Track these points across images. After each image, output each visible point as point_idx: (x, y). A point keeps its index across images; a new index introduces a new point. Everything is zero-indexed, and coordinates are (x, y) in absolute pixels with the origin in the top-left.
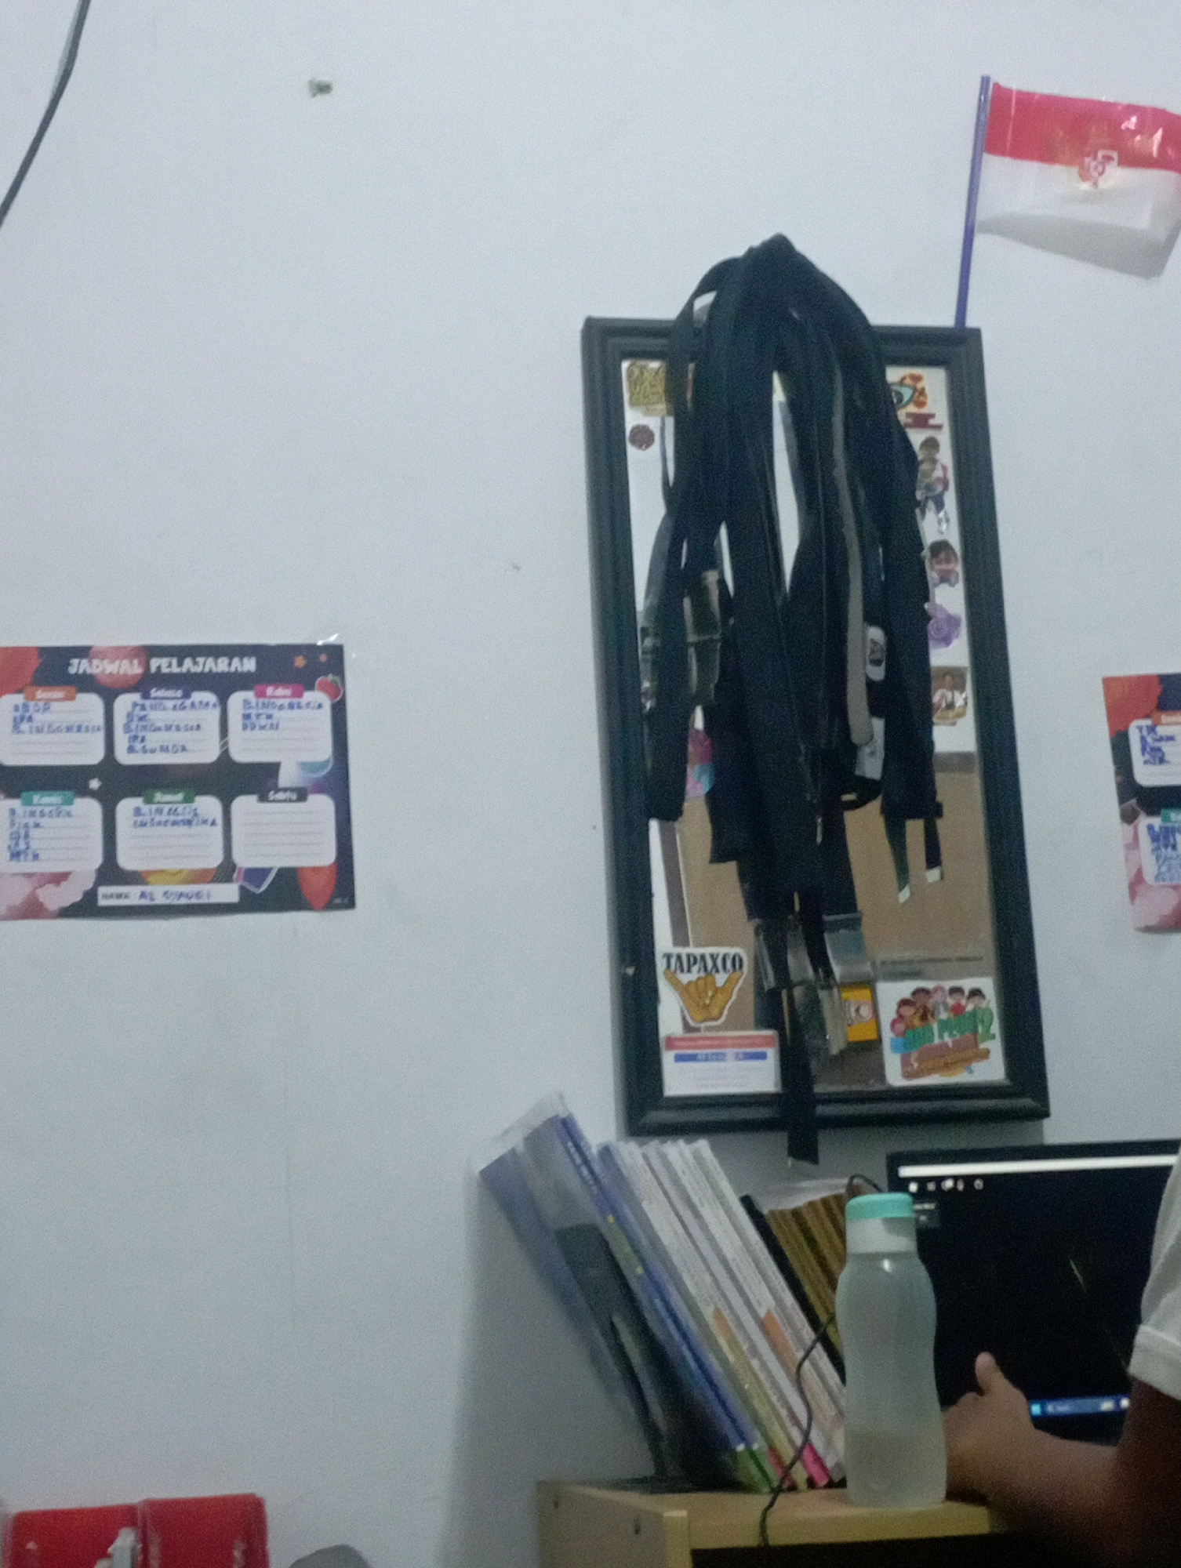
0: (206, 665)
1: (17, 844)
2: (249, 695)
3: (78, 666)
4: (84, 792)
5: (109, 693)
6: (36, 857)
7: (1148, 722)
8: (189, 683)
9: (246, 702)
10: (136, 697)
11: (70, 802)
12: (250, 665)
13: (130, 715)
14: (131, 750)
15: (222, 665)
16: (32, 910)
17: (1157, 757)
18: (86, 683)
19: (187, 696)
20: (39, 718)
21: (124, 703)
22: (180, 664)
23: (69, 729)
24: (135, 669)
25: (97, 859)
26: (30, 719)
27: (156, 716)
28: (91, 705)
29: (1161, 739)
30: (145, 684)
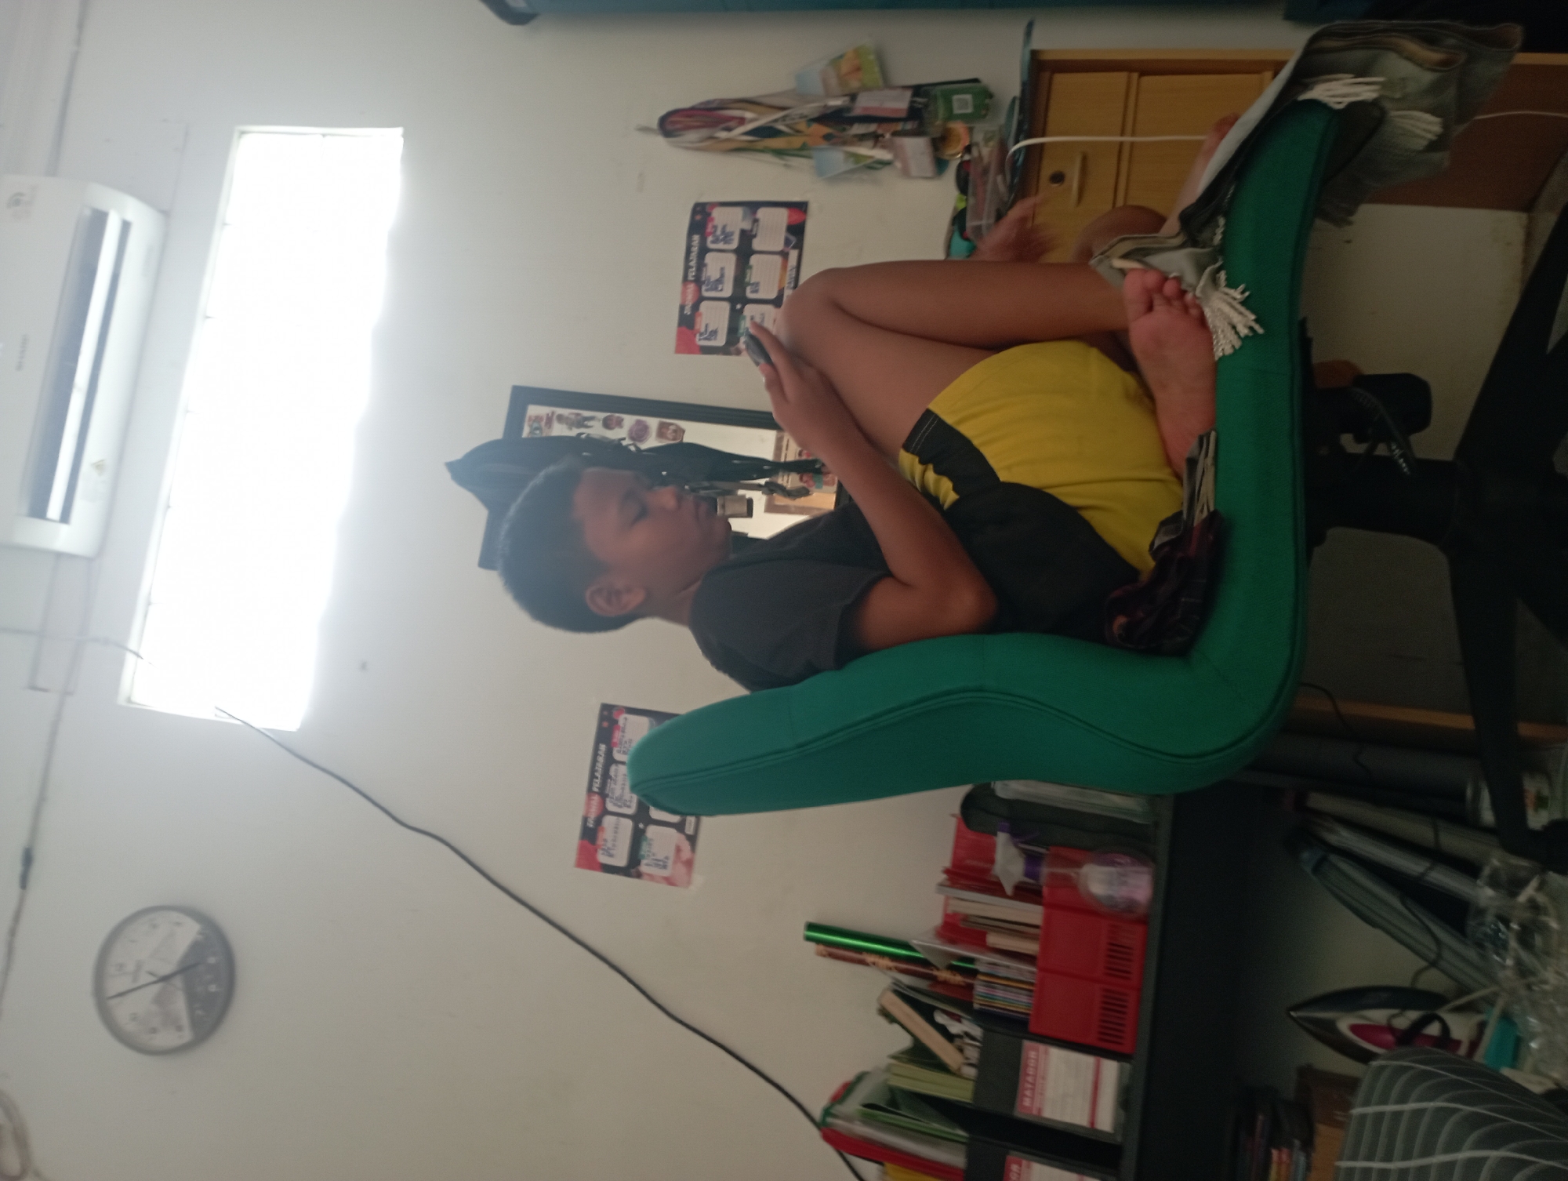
0: (599, 766)
1: (660, 865)
2: (615, 750)
3: (591, 824)
4: (643, 832)
5: (605, 812)
6: (667, 858)
7: (698, 335)
8: (606, 776)
9: (619, 752)
10: (608, 800)
11: (646, 839)
12: (603, 747)
13: (615, 805)
14: (629, 807)
15: (601, 759)
16: (689, 864)
17: (714, 334)
18: (599, 821)
19: (610, 778)
20: (609, 845)
21: (610, 807)
22: (597, 778)
23: (616, 832)
24: (596, 799)
25: (673, 831)
26: (609, 848)
27: (618, 793)
28: (608, 821)
29: (706, 330)
30: (603, 795)
